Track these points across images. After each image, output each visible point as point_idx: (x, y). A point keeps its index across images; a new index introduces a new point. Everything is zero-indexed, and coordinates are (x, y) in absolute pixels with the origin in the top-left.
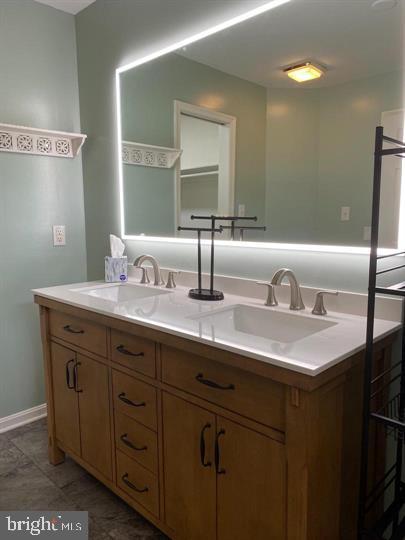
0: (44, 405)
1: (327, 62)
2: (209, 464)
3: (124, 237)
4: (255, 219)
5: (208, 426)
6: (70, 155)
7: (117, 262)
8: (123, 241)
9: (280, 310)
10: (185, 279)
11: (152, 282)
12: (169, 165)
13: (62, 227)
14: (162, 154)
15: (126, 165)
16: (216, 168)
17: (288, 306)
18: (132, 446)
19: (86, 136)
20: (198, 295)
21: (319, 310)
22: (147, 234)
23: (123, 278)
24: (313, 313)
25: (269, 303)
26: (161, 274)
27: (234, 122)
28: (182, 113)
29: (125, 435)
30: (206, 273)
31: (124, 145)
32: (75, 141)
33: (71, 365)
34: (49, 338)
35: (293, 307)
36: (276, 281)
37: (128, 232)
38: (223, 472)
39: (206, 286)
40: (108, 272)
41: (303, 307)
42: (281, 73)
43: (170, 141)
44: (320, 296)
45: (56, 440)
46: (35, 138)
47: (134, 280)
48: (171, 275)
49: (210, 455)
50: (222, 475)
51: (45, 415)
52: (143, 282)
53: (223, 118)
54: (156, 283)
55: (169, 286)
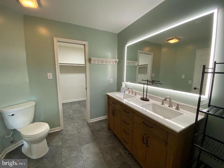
0: (107, 116)
1: (180, 37)
2: (144, 143)
3: (125, 82)
4: (159, 82)
5: (145, 134)
6: (115, 64)
7: (123, 88)
8: (125, 83)
9: (165, 107)
10: (139, 94)
11: (131, 93)
12: (136, 65)
13: (112, 79)
14: (135, 63)
15: (127, 66)
16: (147, 65)
17: (168, 105)
18: (125, 132)
19: (118, 60)
20: (143, 99)
21: (177, 108)
22: (130, 82)
23: (124, 92)
24: (175, 109)
25: (162, 104)
26: (133, 92)
27: (153, 54)
28: (140, 53)
29: (124, 129)
30: (145, 93)
31: (127, 61)
32: (116, 61)
33: (113, 111)
34: (109, 104)
35: (169, 106)
36: (165, 100)
37: (126, 81)
38: (148, 147)
39: (145, 97)
40: (121, 90)
41: (172, 107)
42: (167, 41)
43: (136, 60)
44: (178, 105)
45: (109, 125)
46: (108, 61)
47: (127, 92)
48: (136, 93)
49: (145, 141)
50: (148, 148)
51: (107, 118)
52: (129, 93)
53: (150, 53)
54: (132, 94)
55: (135, 95)
